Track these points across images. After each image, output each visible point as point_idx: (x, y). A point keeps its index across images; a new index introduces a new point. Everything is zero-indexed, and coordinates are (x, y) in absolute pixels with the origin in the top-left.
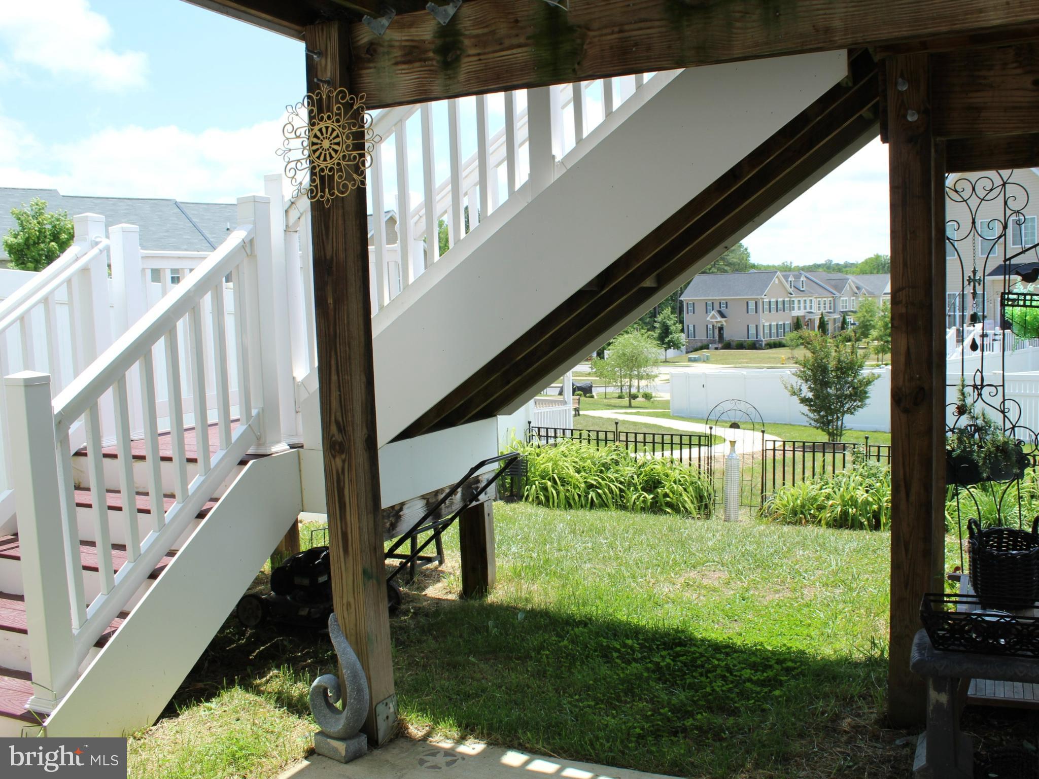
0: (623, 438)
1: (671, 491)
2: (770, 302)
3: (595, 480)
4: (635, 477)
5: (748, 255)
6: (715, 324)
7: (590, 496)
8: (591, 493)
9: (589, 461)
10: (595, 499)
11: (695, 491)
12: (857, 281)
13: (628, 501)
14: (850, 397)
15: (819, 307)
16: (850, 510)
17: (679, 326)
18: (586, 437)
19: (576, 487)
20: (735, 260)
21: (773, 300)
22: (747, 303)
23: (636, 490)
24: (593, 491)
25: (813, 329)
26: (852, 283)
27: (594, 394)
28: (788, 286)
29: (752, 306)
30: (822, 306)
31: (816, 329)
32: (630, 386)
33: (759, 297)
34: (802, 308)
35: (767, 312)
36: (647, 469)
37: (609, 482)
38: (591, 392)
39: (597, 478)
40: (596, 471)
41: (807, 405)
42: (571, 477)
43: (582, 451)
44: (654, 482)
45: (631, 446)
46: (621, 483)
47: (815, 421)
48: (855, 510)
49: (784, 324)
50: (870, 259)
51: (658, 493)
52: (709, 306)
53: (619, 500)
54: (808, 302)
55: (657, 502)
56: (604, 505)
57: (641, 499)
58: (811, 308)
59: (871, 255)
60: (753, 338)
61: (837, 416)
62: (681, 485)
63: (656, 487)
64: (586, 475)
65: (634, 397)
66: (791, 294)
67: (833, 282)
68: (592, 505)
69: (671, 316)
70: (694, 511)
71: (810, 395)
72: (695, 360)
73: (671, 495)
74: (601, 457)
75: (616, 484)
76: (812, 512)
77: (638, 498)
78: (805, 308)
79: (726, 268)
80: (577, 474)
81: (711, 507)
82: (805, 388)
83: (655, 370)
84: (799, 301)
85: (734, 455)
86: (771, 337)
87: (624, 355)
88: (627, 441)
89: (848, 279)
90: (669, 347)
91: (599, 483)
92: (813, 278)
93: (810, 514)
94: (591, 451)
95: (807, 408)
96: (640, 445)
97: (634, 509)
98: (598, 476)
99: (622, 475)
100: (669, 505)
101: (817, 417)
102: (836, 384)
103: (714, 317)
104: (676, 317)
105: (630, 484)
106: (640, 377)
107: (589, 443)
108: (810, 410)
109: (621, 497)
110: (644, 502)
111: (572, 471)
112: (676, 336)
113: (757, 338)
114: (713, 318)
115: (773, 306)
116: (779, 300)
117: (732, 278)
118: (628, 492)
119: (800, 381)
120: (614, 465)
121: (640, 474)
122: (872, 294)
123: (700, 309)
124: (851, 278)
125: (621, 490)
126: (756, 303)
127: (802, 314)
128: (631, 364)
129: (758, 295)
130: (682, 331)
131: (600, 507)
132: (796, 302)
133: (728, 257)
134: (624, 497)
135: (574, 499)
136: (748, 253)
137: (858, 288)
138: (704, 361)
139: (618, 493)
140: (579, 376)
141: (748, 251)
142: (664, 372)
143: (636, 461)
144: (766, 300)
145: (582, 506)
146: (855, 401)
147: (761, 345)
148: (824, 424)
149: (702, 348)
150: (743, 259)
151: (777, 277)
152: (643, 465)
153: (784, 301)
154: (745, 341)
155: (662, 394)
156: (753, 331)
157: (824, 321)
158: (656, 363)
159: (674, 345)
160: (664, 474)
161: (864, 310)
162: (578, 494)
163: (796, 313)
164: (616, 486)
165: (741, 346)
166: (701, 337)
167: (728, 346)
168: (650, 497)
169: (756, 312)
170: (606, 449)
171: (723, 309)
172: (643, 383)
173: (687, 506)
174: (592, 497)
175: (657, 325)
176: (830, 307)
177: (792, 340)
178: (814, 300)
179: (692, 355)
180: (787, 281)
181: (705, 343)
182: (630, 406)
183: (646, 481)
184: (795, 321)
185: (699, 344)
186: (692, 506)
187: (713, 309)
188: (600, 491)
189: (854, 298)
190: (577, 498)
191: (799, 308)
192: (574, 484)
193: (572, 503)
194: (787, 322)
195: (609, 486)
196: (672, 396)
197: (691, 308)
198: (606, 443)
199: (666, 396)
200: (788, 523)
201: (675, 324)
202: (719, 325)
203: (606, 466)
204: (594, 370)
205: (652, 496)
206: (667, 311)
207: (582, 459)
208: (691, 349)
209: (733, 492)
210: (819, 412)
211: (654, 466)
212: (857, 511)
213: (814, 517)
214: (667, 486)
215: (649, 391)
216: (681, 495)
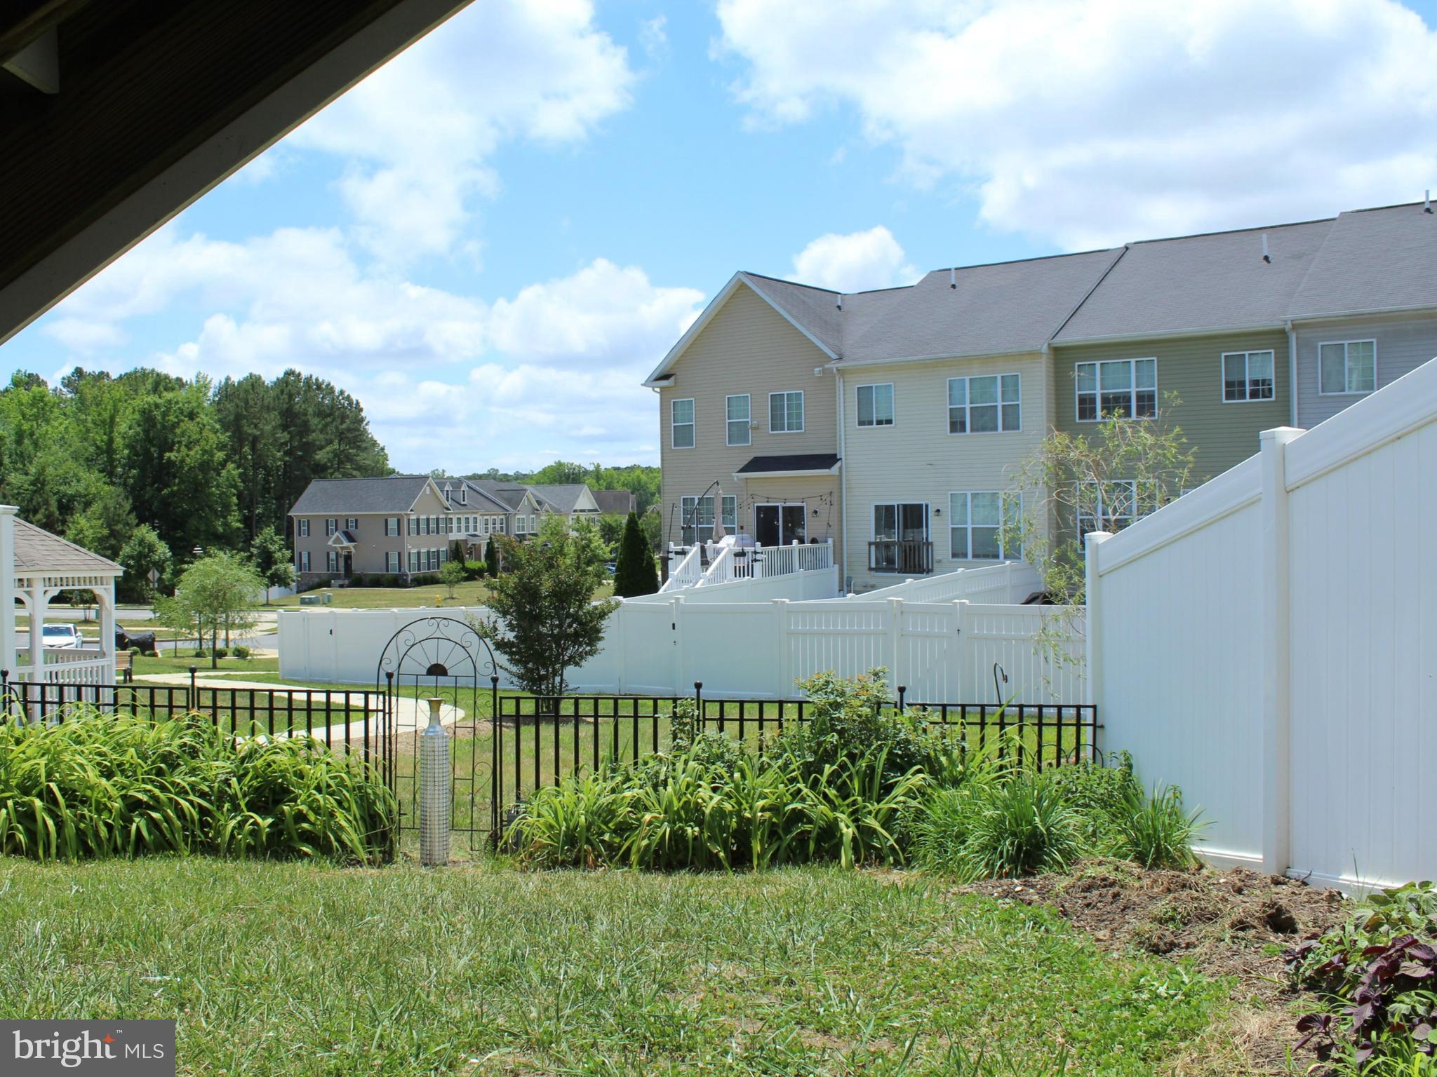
0: (206, 700)
1: (311, 808)
2: (418, 520)
3: (146, 791)
4: (234, 781)
5: (385, 458)
6: (340, 551)
7: (134, 827)
8: (137, 820)
9: (132, 750)
10: (145, 833)
11: (360, 806)
12: (538, 495)
13: (219, 833)
14: (575, 638)
15: (487, 528)
16: (689, 830)
17: (288, 554)
18: (128, 700)
19: (101, 808)
20: (367, 462)
21: (423, 517)
22: (386, 520)
23: (236, 808)
24: (141, 815)
25: (479, 559)
26: (531, 497)
27: (157, 651)
28: (443, 498)
29: (393, 524)
30: (490, 526)
31: (483, 559)
32: (214, 639)
33: (403, 513)
34: (463, 529)
35: (413, 534)
36: (259, 763)
37: (177, 794)
38: (153, 648)
39: (149, 787)
40: (147, 773)
41: (505, 653)
42: (91, 788)
43: (117, 729)
44: (273, 791)
45: (224, 718)
46: (203, 795)
47: (519, 677)
48: (697, 829)
49: (438, 551)
50: (550, 467)
51: (283, 812)
52: (330, 525)
53: (198, 832)
54: (471, 521)
55: (281, 833)
56: (162, 845)
57: (248, 827)
58: (475, 530)
59: (550, 462)
60: (394, 571)
61: (554, 669)
62: (331, 794)
63: (278, 802)
64: (126, 781)
65: (220, 654)
66: (448, 509)
67: (506, 494)
68: (140, 848)
69: (275, 538)
70: (360, 848)
71: (511, 636)
72: (310, 602)
73: (312, 817)
74: (159, 740)
75: (191, 797)
76: (606, 837)
77: (241, 825)
78: (467, 529)
79: (355, 473)
80: (104, 781)
81: (395, 838)
82: (502, 625)
83: (251, 617)
84: (459, 519)
85: (438, 728)
86: (419, 570)
87: (204, 589)
88: (215, 707)
89: (525, 490)
90: (273, 584)
91: (154, 797)
92: (477, 488)
93: (603, 842)
94: (138, 729)
95: (507, 657)
96: (242, 716)
97: (232, 850)
98: (152, 781)
99: (204, 779)
100: (308, 838)
101: (522, 671)
102: (553, 617)
103: (337, 541)
104: (282, 540)
105: (222, 796)
106: (229, 626)
107: (134, 713)
108: (511, 661)
109: (204, 824)
110: (255, 833)
111: (92, 775)
112: (282, 567)
113: (400, 570)
114: (337, 543)
115: (423, 526)
116: (431, 517)
117: (361, 485)
118: (218, 815)
119: (494, 615)
120: (187, 758)
121: (245, 775)
122: (558, 511)
123: (318, 528)
124: (530, 490)
125: (203, 811)
126: (399, 520)
127: (464, 538)
128: (215, 603)
129: (401, 510)
130: (291, 560)
131: (157, 851)
132: (455, 521)
133: (358, 458)
134: (209, 825)
135: (97, 834)
136: (386, 455)
137: (539, 503)
138: (324, 604)
139: (196, 816)
140: (135, 626)
141: (386, 451)
142: (267, 620)
143: (234, 748)
144: (413, 517)
145: (116, 851)
146: (580, 645)
147: (406, 581)
148: (532, 680)
149: (319, 586)
150: (378, 462)
151: (429, 485)
152: (251, 755)
153: (438, 519)
154: (383, 575)
155: (265, 651)
156: (394, 560)
157: (493, 547)
158: (253, 606)
159: (278, 580)
160: (295, 774)
161: (549, 532)
162: (107, 824)
163: (455, 536)
164: (191, 802)
165: (377, 582)
166: (320, 569)
167: (358, 582)
168: (265, 823)
169: (399, 534)
170: (171, 724)
171: (351, 529)
172: (233, 634)
173: (344, 837)
174: (138, 829)
175: (255, 551)
176: (502, 528)
177: (450, 573)
178: (479, 518)
179: (306, 596)
180: (442, 491)
181: (325, 578)
182: (214, 667)
183: (257, 789)
184: (454, 546)
185: (316, 580)
186: (355, 837)
187: (336, 530)
188: (155, 815)
189: (534, 516)
190: (103, 831)
191: (459, 530)
192: (98, 802)
193: (92, 844)
194: (443, 549)
195: (177, 803)
196: (281, 653)
197: (304, 528)
198: (171, 713)
199: (272, 654)
200: (563, 864)
201: (280, 549)
202: (345, 552)
203: (171, 763)
204: (158, 615)
205: (270, 820)
206: (269, 531)
207: (119, 747)
208: (304, 588)
209: (438, 805)
210: (525, 664)
211: (273, 757)
212: (701, 832)
213: (610, 846)
214: (303, 797)
215: (242, 645)
216: (332, 815)
